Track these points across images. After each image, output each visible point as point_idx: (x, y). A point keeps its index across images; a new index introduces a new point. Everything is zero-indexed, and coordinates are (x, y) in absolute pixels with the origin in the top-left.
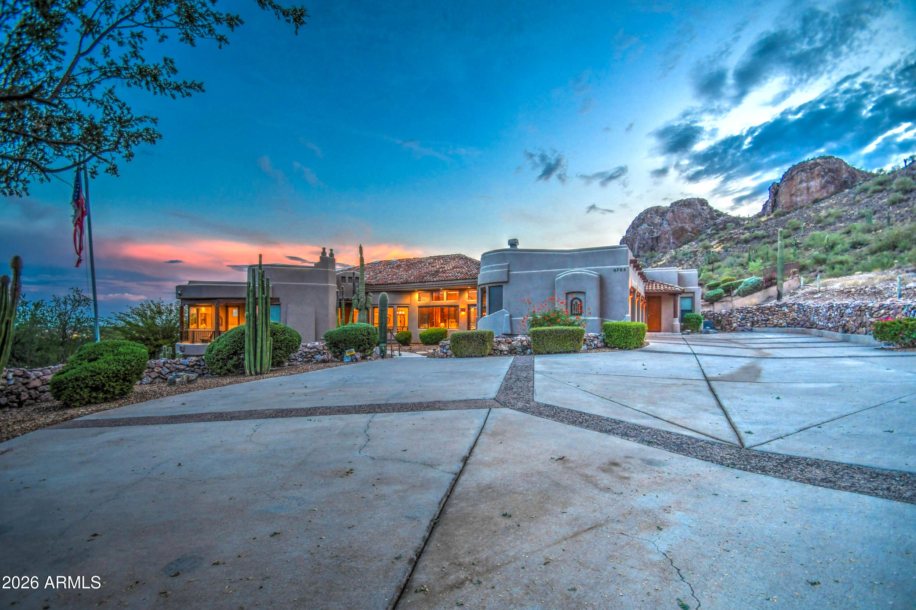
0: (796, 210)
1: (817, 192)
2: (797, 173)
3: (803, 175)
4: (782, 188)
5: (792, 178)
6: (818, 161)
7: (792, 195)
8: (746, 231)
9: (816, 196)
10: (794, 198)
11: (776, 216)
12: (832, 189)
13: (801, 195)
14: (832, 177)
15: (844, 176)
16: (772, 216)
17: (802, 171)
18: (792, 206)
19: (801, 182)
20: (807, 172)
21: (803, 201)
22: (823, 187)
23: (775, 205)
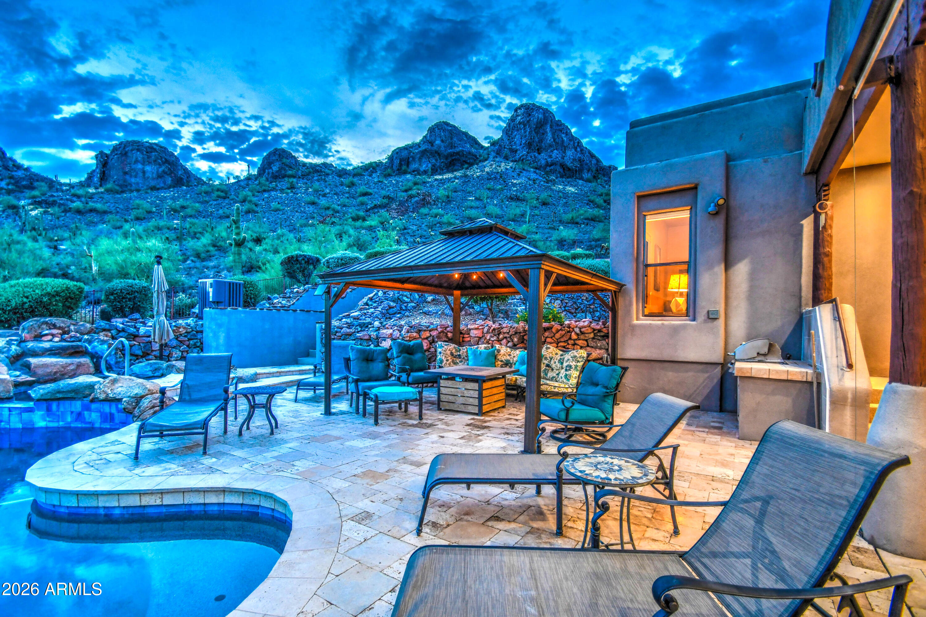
0: (132, 191)
1: (153, 179)
2: (132, 150)
3: (139, 155)
4: (113, 161)
5: (126, 153)
6: (155, 147)
7: (126, 173)
8: (75, 199)
9: (153, 183)
10: (127, 177)
11: (105, 190)
12: (169, 180)
13: (136, 177)
14: (169, 169)
15: (180, 173)
16: (101, 190)
17: (138, 150)
18: (126, 186)
19: (137, 161)
20: (142, 154)
21: (138, 184)
22: (160, 176)
23: (104, 178)
